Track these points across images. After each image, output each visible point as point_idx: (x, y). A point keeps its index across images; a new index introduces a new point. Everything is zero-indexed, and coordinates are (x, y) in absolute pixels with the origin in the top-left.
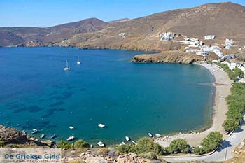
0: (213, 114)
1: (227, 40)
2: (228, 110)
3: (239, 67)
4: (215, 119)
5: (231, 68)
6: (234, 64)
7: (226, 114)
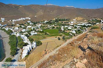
0: (5, 51)
1: (2, 18)
2: (10, 47)
3: (10, 29)
4: (6, 53)
5: (7, 30)
6: (8, 28)
7: (10, 49)
